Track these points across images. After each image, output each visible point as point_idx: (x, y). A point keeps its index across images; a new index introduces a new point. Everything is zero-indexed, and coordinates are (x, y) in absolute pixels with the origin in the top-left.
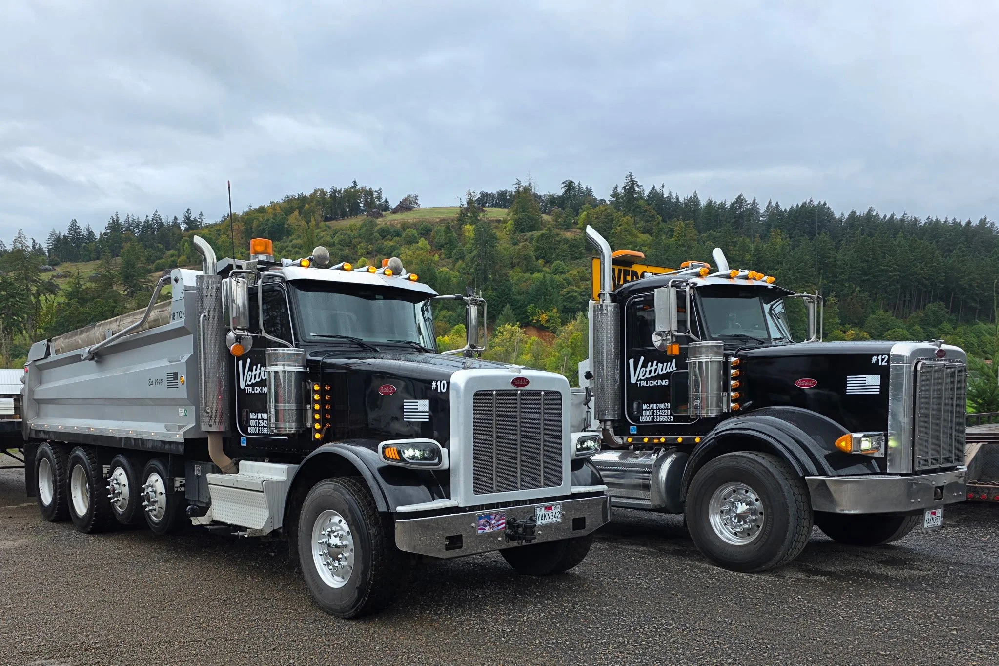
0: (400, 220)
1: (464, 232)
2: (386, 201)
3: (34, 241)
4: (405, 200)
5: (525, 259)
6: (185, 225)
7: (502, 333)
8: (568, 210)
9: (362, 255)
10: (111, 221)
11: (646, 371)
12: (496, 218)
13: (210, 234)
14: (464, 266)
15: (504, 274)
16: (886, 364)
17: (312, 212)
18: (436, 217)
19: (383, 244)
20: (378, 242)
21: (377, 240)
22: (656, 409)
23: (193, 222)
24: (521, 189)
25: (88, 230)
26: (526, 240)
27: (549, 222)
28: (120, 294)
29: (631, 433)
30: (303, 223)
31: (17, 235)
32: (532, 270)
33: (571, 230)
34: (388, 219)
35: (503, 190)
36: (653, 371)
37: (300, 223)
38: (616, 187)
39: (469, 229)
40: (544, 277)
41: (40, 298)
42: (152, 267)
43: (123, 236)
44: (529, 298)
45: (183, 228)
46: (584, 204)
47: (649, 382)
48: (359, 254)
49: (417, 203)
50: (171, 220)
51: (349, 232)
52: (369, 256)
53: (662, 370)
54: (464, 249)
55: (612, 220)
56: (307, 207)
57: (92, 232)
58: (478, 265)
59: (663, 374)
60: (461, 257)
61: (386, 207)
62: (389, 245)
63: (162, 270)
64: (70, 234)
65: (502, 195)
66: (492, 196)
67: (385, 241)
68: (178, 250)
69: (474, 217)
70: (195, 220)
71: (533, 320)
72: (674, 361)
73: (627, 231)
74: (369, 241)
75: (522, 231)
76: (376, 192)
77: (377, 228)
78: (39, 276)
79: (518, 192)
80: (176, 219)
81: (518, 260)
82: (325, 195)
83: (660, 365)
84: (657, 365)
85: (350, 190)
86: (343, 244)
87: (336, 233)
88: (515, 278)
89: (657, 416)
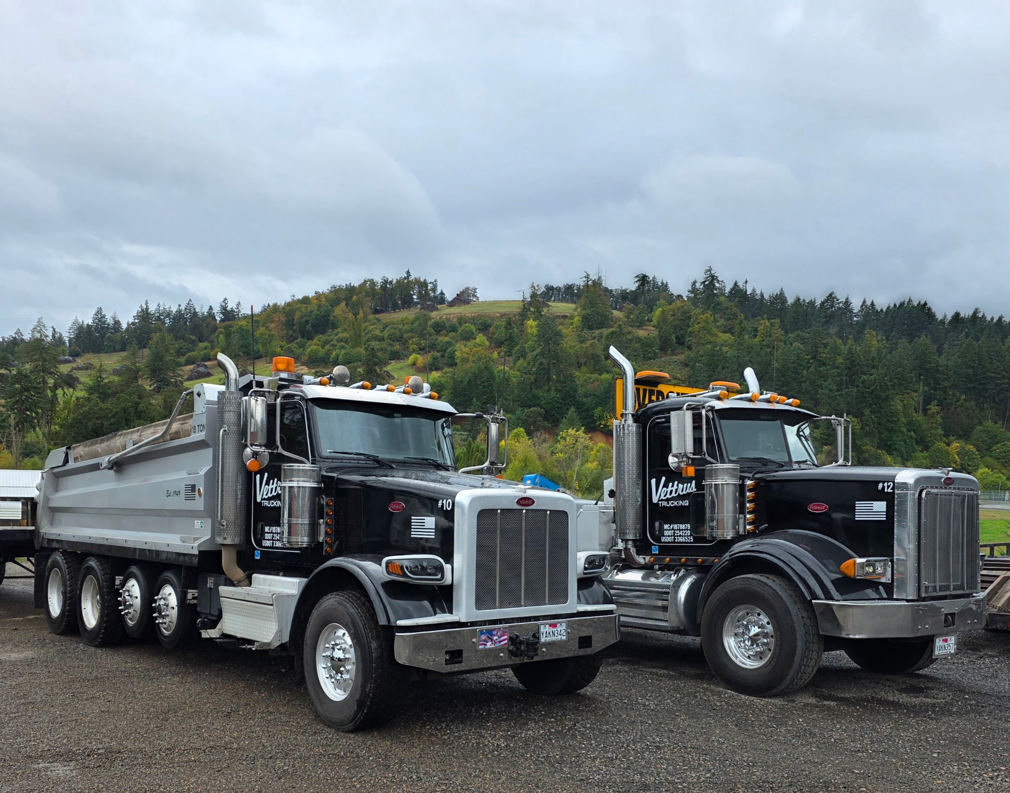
0: (456, 313)
1: (527, 328)
2: (442, 293)
3: (54, 330)
4: (463, 293)
5: (593, 358)
6: (221, 316)
7: (565, 439)
8: (641, 306)
9: (414, 351)
10: (140, 309)
11: (667, 491)
12: (562, 314)
13: (248, 326)
14: (525, 364)
15: (570, 374)
16: (892, 491)
17: (360, 304)
18: (497, 311)
19: (437, 339)
20: (432, 337)
21: (430, 335)
22: (677, 530)
23: (229, 312)
24: (590, 283)
25: (114, 318)
26: (594, 338)
27: (620, 318)
28: (145, 389)
29: (653, 553)
30: (351, 315)
31: (36, 324)
32: (600, 371)
33: (645, 327)
34: (443, 313)
35: (570, 283)
36: (674, 492)
37: (346, 315)
38: (695, 283)
39: (531, 324)
41: (57, 392)
42: (182, 360)
43: (153, 326)
44: (596, 401)
45: (218, 319)
46: (659, 300)
47: (670, 502)
48: (411, 350)
49: (476, 296)
50: (205, 310)
51: (400, 326)
52: (420, 352)
53: (682, 491)
54: (526, 346)
55: (690, 318)
56: (355, 298)
57: (119, 321)
58: (541, 364)
59: (684, 494)
60: (522, 356)
61: (441, 299)
62: (444, 341)
63: (193, 363)
64: (94, 323)
65: (569, 288)
66: (558, 289)
67: (440, 336)
68: (212, 342)
69: (538, 312)
70: (232, 310)
71: (601, 424)
72: (694, 482)
73: (706, 330)
74: (422, 336)
75: (591, 328)
76: (431, 283)
77: (430, 323)
78: (57, 367)
79: (587, 286)
80: (211, 308)
81: (585, 360)
82: (375, 285)
83: (681, 486)
84: (677, 485)
85: (403, 281)
86: (394, 338)
87: (387, 327)
88: (581, 379)
89: (677, 536)
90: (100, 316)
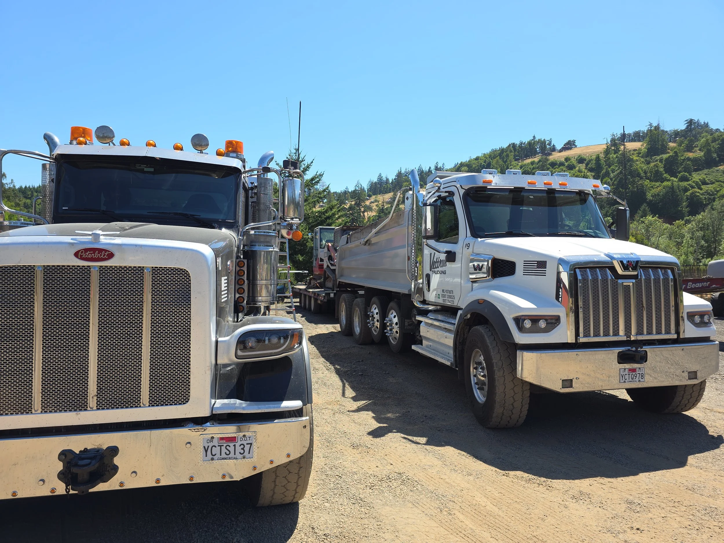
24: (652, 128)
40: (672, 184)
78: (365, 202)
90: (380, 178)
